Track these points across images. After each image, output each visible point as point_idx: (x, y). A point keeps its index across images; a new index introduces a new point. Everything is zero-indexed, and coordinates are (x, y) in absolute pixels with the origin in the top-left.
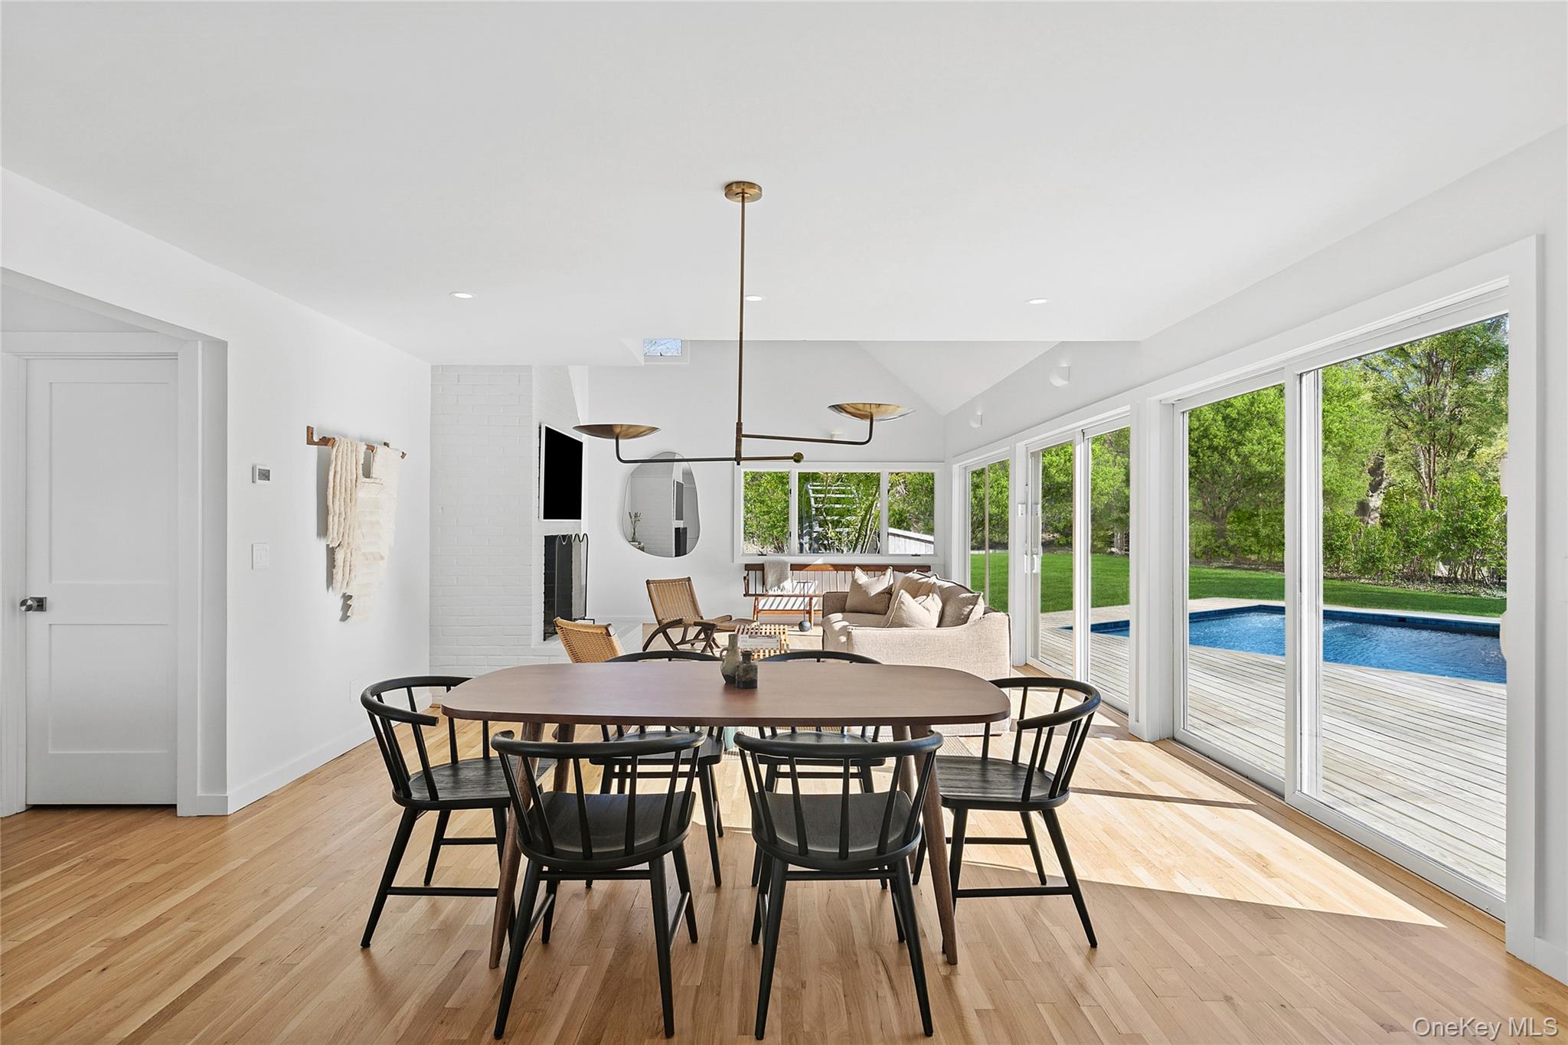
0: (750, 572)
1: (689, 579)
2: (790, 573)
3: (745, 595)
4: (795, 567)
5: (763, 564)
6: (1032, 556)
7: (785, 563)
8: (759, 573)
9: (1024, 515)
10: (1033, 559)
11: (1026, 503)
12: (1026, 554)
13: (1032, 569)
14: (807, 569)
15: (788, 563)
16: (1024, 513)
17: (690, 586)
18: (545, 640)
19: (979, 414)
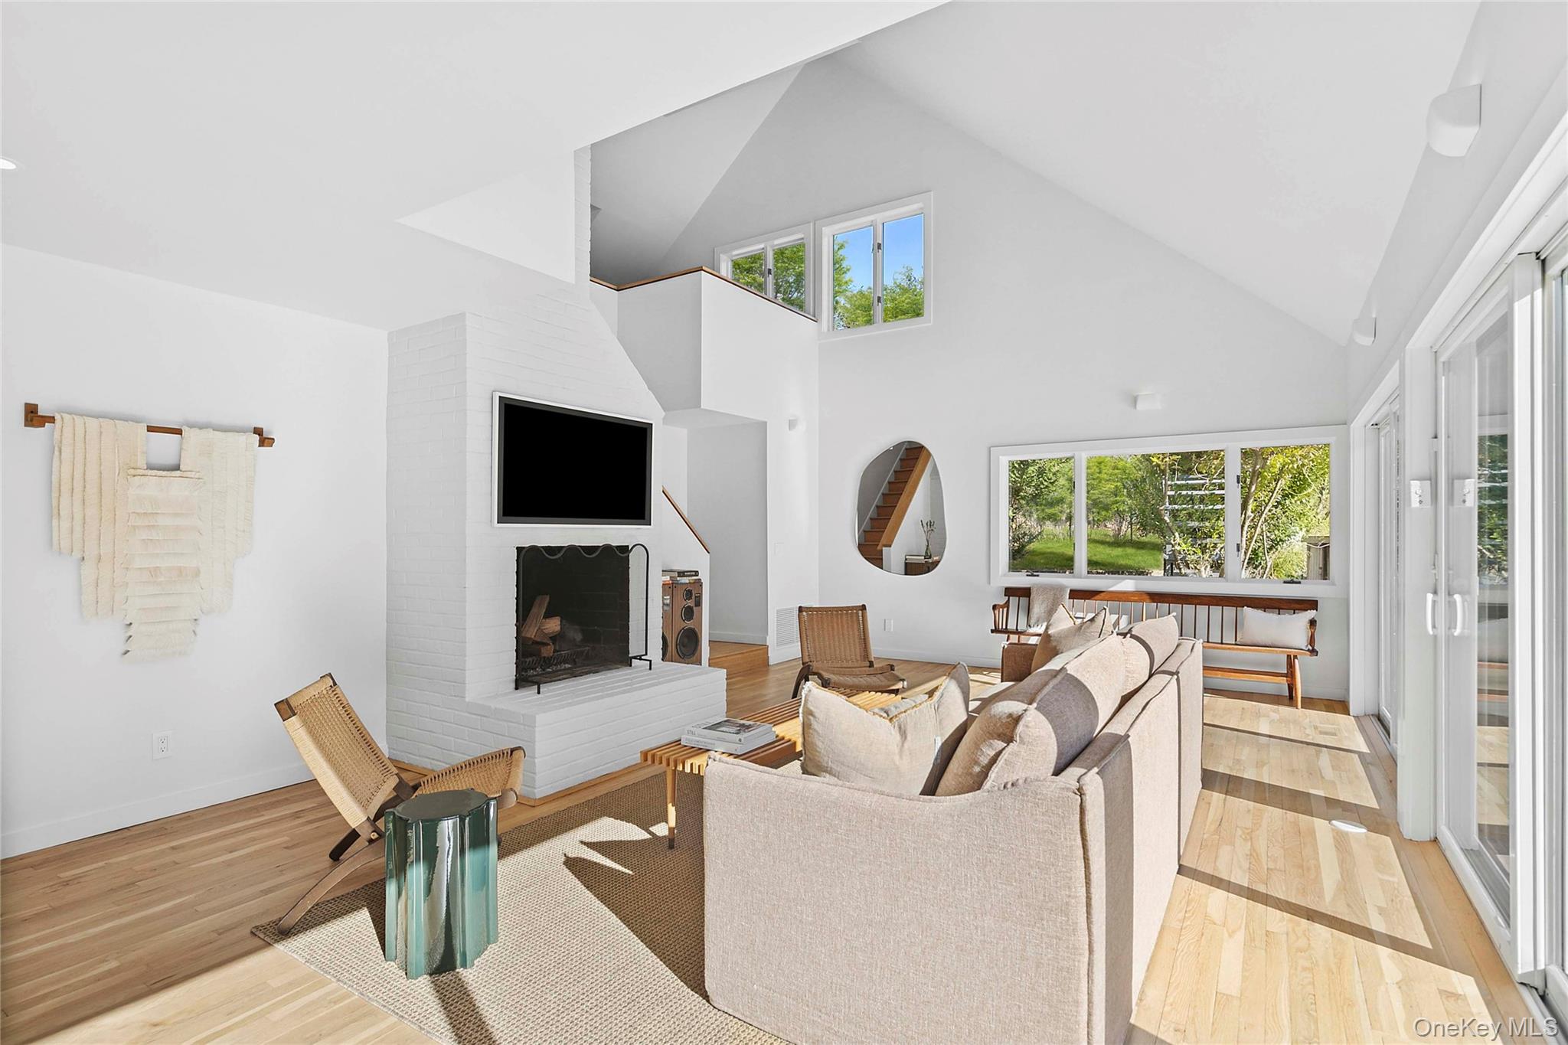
0: (1011, 598)
1: (863, 608)
2: (1068, 602)
3: (992, 631)
4: (1076, 594)
5: (1029, 589)
6: (1450, 594)
7: (1061, 588)
8: (1024, 600)
9: (1428, 506)
10: (1451, 605)
11: (1434, 480)
12: (1435, 592)
13: (1451, 625)
14: (1098, 597)
15: (1067, 587)
16: (1428, 498)
17: (864, 616)
18: (516, 689)
19: (1374, 316)
